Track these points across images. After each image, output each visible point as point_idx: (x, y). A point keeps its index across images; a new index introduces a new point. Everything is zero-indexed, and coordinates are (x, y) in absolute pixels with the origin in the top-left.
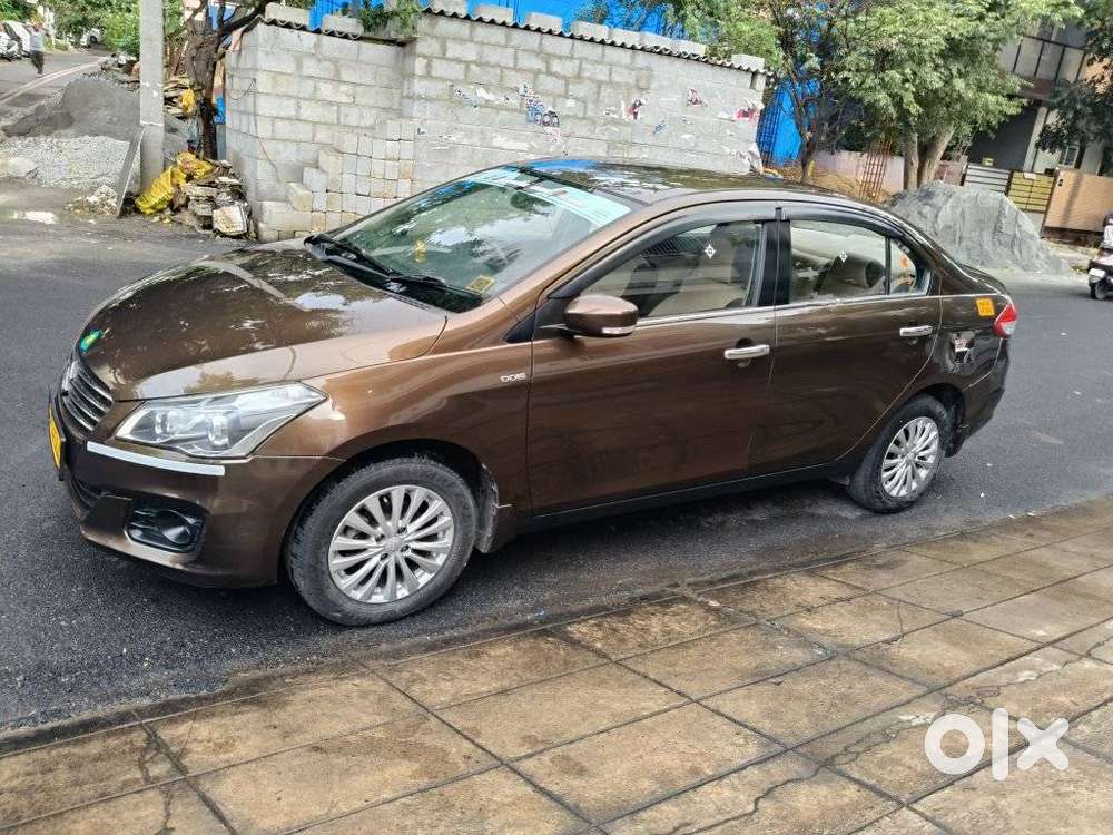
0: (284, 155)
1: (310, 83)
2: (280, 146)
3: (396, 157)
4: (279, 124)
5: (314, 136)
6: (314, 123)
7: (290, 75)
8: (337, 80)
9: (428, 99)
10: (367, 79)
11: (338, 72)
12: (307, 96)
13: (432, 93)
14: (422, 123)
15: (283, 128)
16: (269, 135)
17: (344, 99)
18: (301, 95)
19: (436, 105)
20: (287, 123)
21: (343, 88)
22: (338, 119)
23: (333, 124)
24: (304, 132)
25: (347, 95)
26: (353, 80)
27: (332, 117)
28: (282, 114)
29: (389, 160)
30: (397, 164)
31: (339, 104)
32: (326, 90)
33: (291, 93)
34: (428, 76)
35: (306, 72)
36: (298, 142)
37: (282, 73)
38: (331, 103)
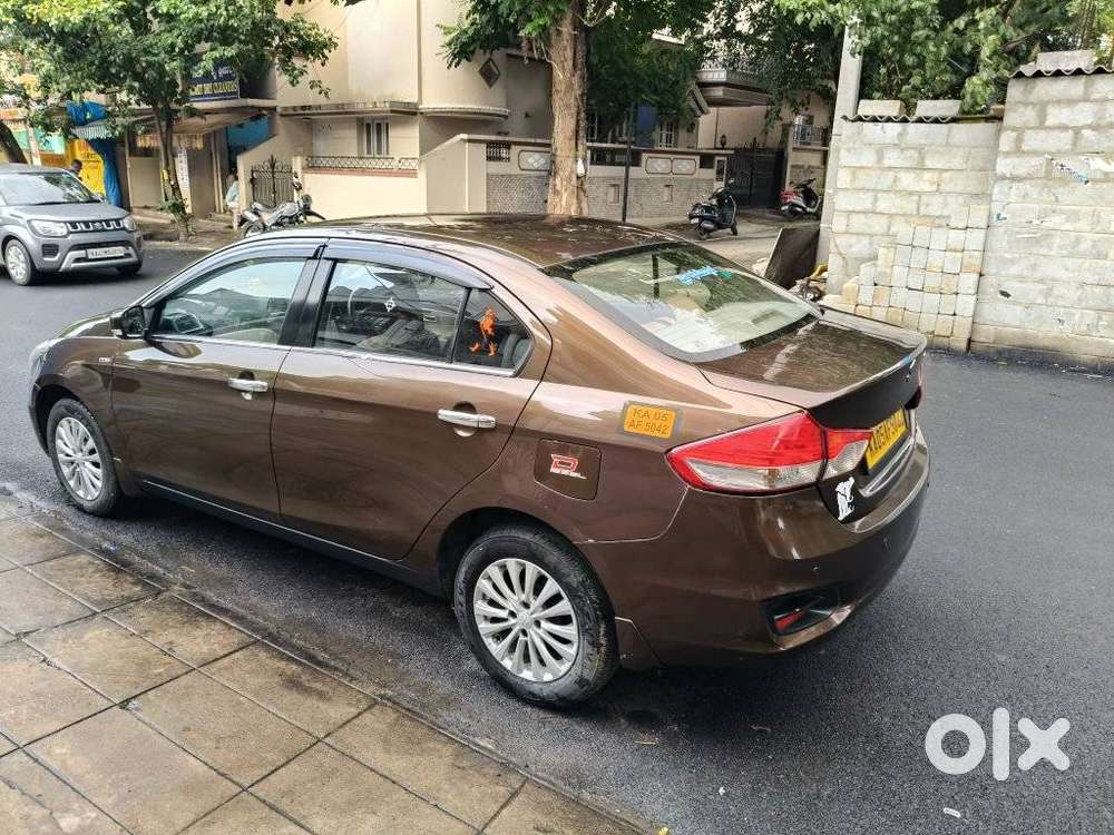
0: (855, 249)
1: (891, 174)
2: (853, 240)
3: (960, 247)
4: (854, 218)
5: (889, 228)
6: (891, 216)
7: (869, 168)
8: (920, 168)
9: (1015, 179)
10: (957, 163)
11: (922, 159)
12: (885, 188)
13: (1021, 171)
14: (1004, 207)
15: (858, 222)
16: (843, 228)
17: (927, 187)
18: (879, 187)
19: (1027, 186)
20: (862, 216)
21: (927, 175)
22: (918, 209)
23: (911, 215)
24: (878, 224)
25: (932, 183)
26: (939, 166)
27: (910, 206)
28: (859, 208)
29: (951, 250)
30: (960, 255)
31: (920, 194)
32: (907, 181)
33: (867, 186)
34: (1018, 151)
35: (887, 162)
36: (871, 235)
37: (862, 168)
38: (911, 193)
